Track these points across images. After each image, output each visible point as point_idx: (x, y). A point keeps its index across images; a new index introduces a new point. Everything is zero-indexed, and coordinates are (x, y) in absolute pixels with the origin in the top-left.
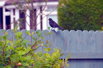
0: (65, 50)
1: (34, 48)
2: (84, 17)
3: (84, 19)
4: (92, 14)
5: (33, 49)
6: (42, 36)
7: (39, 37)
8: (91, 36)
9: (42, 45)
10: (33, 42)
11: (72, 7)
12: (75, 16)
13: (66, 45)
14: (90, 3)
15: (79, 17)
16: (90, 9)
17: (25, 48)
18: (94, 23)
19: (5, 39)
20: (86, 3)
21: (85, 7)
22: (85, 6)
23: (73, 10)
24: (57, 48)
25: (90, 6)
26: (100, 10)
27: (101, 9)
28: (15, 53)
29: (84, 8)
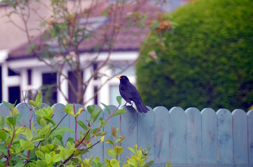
0: (158, 156)
1: (82, 147)
2: (200, 89)
3: (201, 94)
4: (220, 80)
5: (81, 149)
6: (101, 119)
7: (94, 121)
8: (222, 121)
9: (102, 138)
10: (81, 133)
11: (171, 64)
12: (179, 86)
13: (160, 145)
14: (215, 53)
15: (188, 87)
16: (217, 68)
17: (60, 148)
18: (226, 102)
19: (14, 125)
20: (207, 53)
21: (204, 65)
22: (205, 61)
23: (175, 70)
24: (136, 146)
25: (217, 61)
26: (241, 72)
27: (242, 68)
28: (36, 159)
29: (201, 67)
